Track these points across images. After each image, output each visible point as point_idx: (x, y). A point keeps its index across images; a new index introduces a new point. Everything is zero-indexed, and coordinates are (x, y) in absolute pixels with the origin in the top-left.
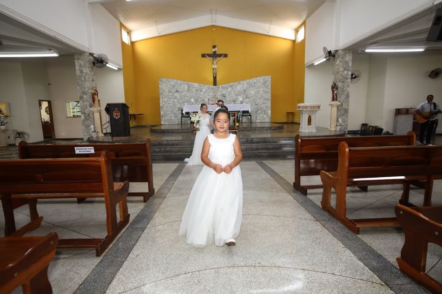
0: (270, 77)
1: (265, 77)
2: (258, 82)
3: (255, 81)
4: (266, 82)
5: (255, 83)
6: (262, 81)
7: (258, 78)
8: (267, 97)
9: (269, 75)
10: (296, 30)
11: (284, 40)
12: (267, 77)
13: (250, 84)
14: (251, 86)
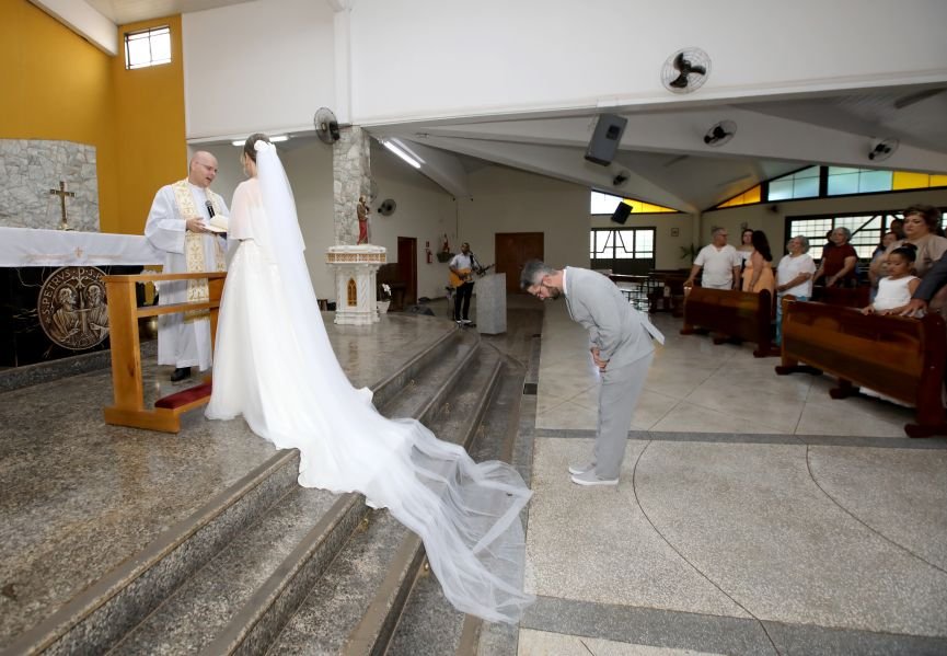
0: (94, 149)
1: (76, 146)
2: (49, 158)
3: (35, 153)
4: (78, 164)
5: (31, 159)
6: (63, 158)
7: (46, 143)
8: (86, 220)
9: (91, 145)
10: (119, 27)
11: (82, 41)
12: (82, 147)
13: (12, 159)
14: (15, 169)
